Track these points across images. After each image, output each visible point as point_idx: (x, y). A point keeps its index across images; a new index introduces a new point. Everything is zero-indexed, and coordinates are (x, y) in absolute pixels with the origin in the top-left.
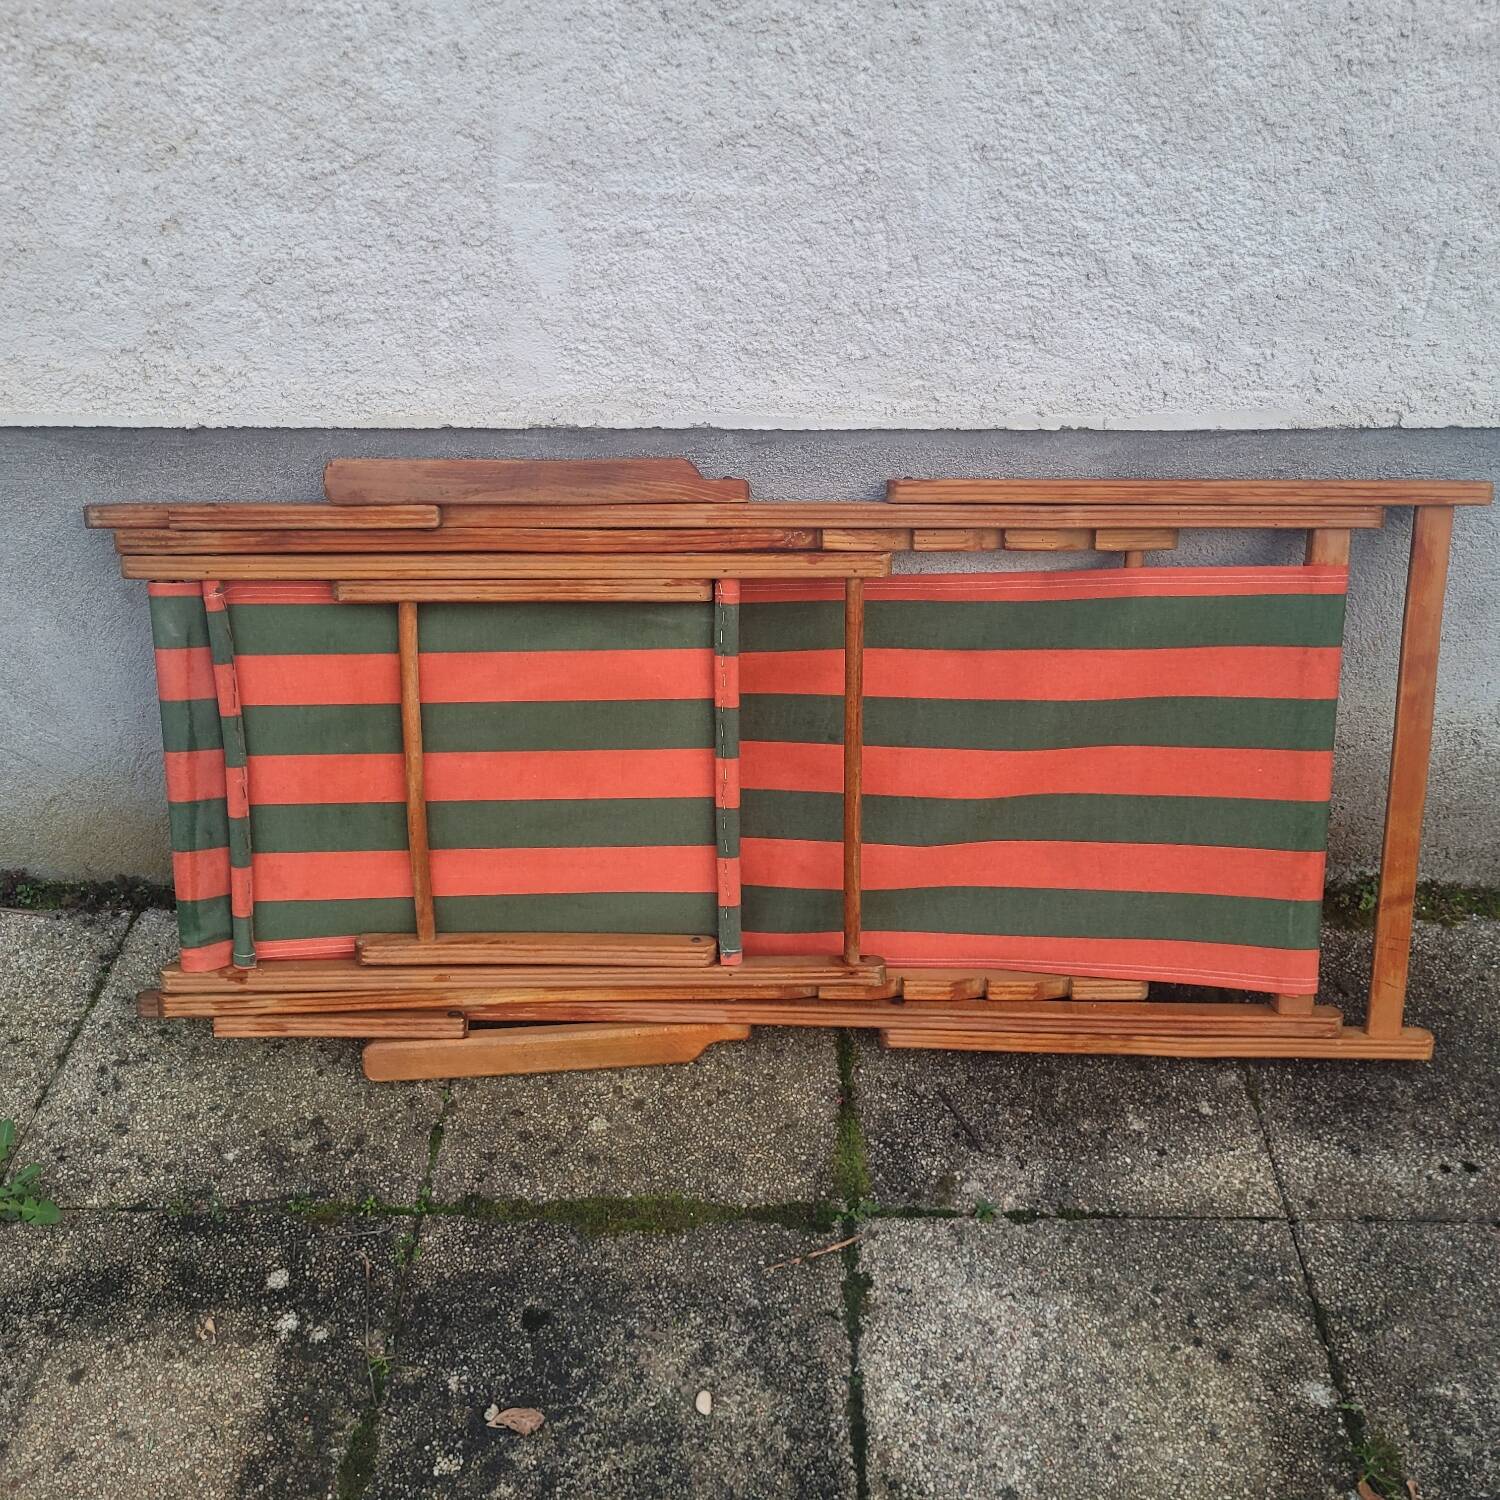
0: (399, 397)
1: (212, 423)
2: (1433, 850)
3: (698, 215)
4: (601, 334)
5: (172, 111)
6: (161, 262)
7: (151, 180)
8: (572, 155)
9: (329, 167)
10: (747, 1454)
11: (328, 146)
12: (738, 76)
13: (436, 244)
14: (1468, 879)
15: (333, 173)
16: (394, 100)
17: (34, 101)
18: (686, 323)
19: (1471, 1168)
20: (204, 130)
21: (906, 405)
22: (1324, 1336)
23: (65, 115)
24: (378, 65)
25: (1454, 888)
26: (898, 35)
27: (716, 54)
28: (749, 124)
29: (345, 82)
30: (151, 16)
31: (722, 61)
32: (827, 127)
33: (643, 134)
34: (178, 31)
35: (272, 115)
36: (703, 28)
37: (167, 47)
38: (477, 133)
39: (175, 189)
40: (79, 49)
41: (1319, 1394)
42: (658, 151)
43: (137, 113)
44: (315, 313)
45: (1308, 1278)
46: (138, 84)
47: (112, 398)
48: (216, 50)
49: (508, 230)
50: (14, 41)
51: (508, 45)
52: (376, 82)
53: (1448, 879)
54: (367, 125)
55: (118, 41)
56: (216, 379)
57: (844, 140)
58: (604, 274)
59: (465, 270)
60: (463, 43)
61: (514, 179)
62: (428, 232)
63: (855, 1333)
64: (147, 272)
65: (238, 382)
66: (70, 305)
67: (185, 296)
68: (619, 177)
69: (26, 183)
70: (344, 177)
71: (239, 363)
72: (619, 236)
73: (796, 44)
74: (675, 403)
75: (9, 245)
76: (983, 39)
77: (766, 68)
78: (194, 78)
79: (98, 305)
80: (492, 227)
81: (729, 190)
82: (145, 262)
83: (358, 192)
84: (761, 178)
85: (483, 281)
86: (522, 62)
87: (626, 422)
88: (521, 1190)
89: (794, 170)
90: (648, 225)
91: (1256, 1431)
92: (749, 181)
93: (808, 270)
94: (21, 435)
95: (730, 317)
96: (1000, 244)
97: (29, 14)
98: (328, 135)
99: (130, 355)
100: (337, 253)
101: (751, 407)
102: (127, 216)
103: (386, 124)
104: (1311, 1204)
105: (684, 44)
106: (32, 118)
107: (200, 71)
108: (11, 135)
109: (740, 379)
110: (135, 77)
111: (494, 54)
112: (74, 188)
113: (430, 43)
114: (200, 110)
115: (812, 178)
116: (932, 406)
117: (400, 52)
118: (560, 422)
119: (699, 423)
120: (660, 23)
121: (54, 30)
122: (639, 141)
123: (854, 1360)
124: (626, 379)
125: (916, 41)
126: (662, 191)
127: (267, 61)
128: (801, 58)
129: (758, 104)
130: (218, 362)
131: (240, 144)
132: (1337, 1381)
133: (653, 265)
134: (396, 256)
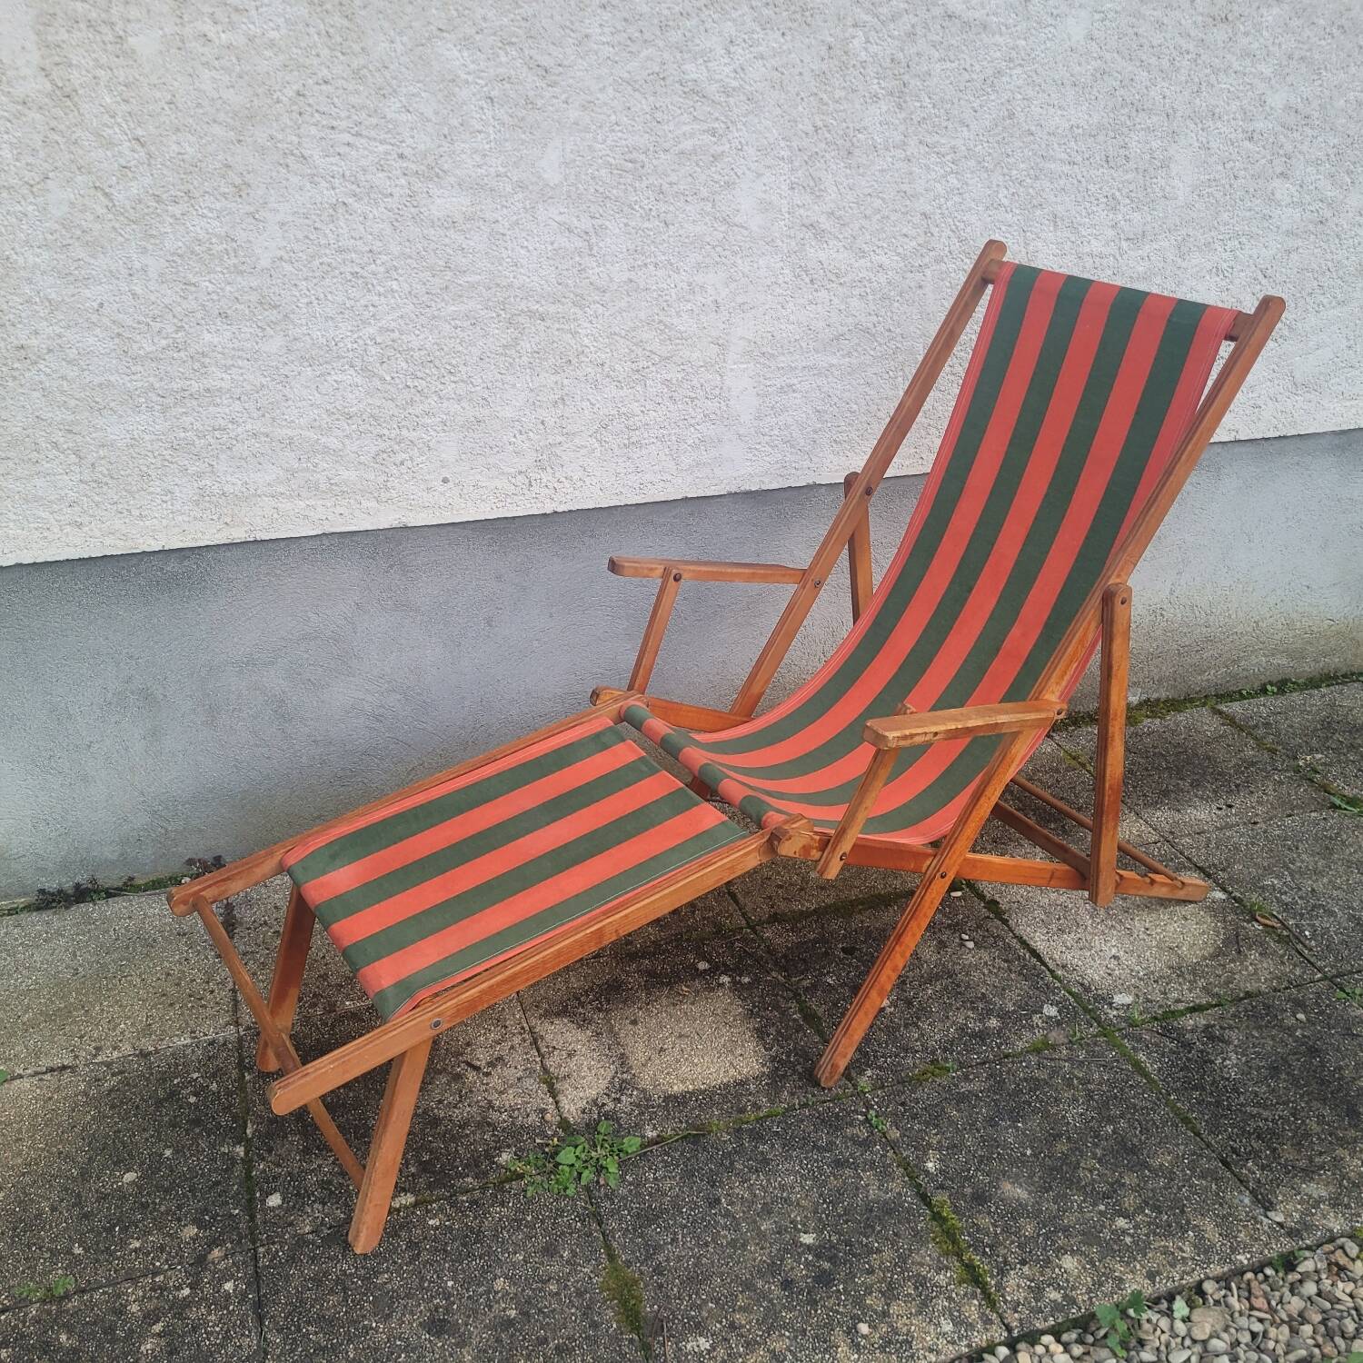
0: (662, 484)
1: (560, 509)
2: (1147, 680)
3: (819, 374)
4: (767, 438)
5: (573, 342)
6: (550, 422)
7: (554, 378)
8: (764, 350)
9: (646, 364)
10: (990, 972)
11: (648, 354)
12: (843, 307)
13: (692, 400)
14: (1163, 694)
15: (648, 367)
16: (683, 329)
17: (505, 342)
18: (809, 429)
19: (1230, 806)
20: (587, 350)
21: (907, 463)
22: (1209, 876)
23: (519, 348)
24: (677, 313)
25: (1158, 700)
26: (912, 285)
27: (833, 298)
28: (846, 329)
29: (661, 322)
30: (572, 295)
31: (836, 301)
32: (880, 328)
33: (798, 337)
34: (584, 302)
35: (622, 341)
36: (828, 287)
37: (577, 310)
38: (721, 342)
39: (566, 382)
40: (531, 314)
41: (1219, 895)
42: (804, 345)
43: (555, 345)
44: (626, 442)
45: (1188, 858)
46: (558, 330)
47: (509, 500)
48: (601, 310)
49: (729, 389)
50: (502, 312)
51: (739, 300)
52: (675, 321)
53: (1155, 696)
54: (668, 342)
55: (552, 309)
56: (567, 484)
57: (887, 334)
58: (772, 408)
59: (706, 412)
60: (720, 300)
61: (735, 364)
62: (691, 394)
63: (1005, 922)
64: (542, 427)
65: (579, 484)
66: (496, 450)
67: (560, 439)
68: (784, 359)
69: (490, 385)
70: (654, 369)
71: (581, 474)
72: (782, 388)
73: (869, 291)
74: (799, 473)
75: (473, 419)
76: (948, 284)
77: (855, 302)
78: (586, 325)
79: (511, 448)
80: (721, 388)
81: (835, 361)
82: (543, 423)
83: (659, 376)
84: (849, 354)
85: (713, 416)
86: (746, 307)
87: (774, 486)
88: (797, 907)
89: (865, 350)
90: (795, 381)
91: (1202, 913)
92: (843, 356)
93: (867, 397)
94: (450, 528)
95: (829, 425)
96: (952, 378)
97: (512, 299)
98: (649, 348)
99: (523, 475)
100: (643, 409)
101: (836, 471)
102: (538, 398)
103: (678, 341)
104: (1172, 833)
105: (819, 294)
106: (501, 350)
107: (591, 322)
108: (487, 360)
109: (831, 456)
110: (558, 326)
111: (733, 304)
112: (514, 386)
113: (704, 301)
114: (586, 341)
115: (872, 353)
116: (920, 461)
117: (689, 306)
118: (742, 489)
119: (811, 482)
120: (810, 285)
121: (523, 306)
122: (796, 340)
123: (1012, 931)
124: (777, 462)
125: (920, 287)
126: (804, 364)
127: (624, 314)
128: (870, 297)
129: (850, 320)
130: (570, 474)
131: (603, 356)
132: (1224, 890)
133: (797, 401)
134: (672, 407)
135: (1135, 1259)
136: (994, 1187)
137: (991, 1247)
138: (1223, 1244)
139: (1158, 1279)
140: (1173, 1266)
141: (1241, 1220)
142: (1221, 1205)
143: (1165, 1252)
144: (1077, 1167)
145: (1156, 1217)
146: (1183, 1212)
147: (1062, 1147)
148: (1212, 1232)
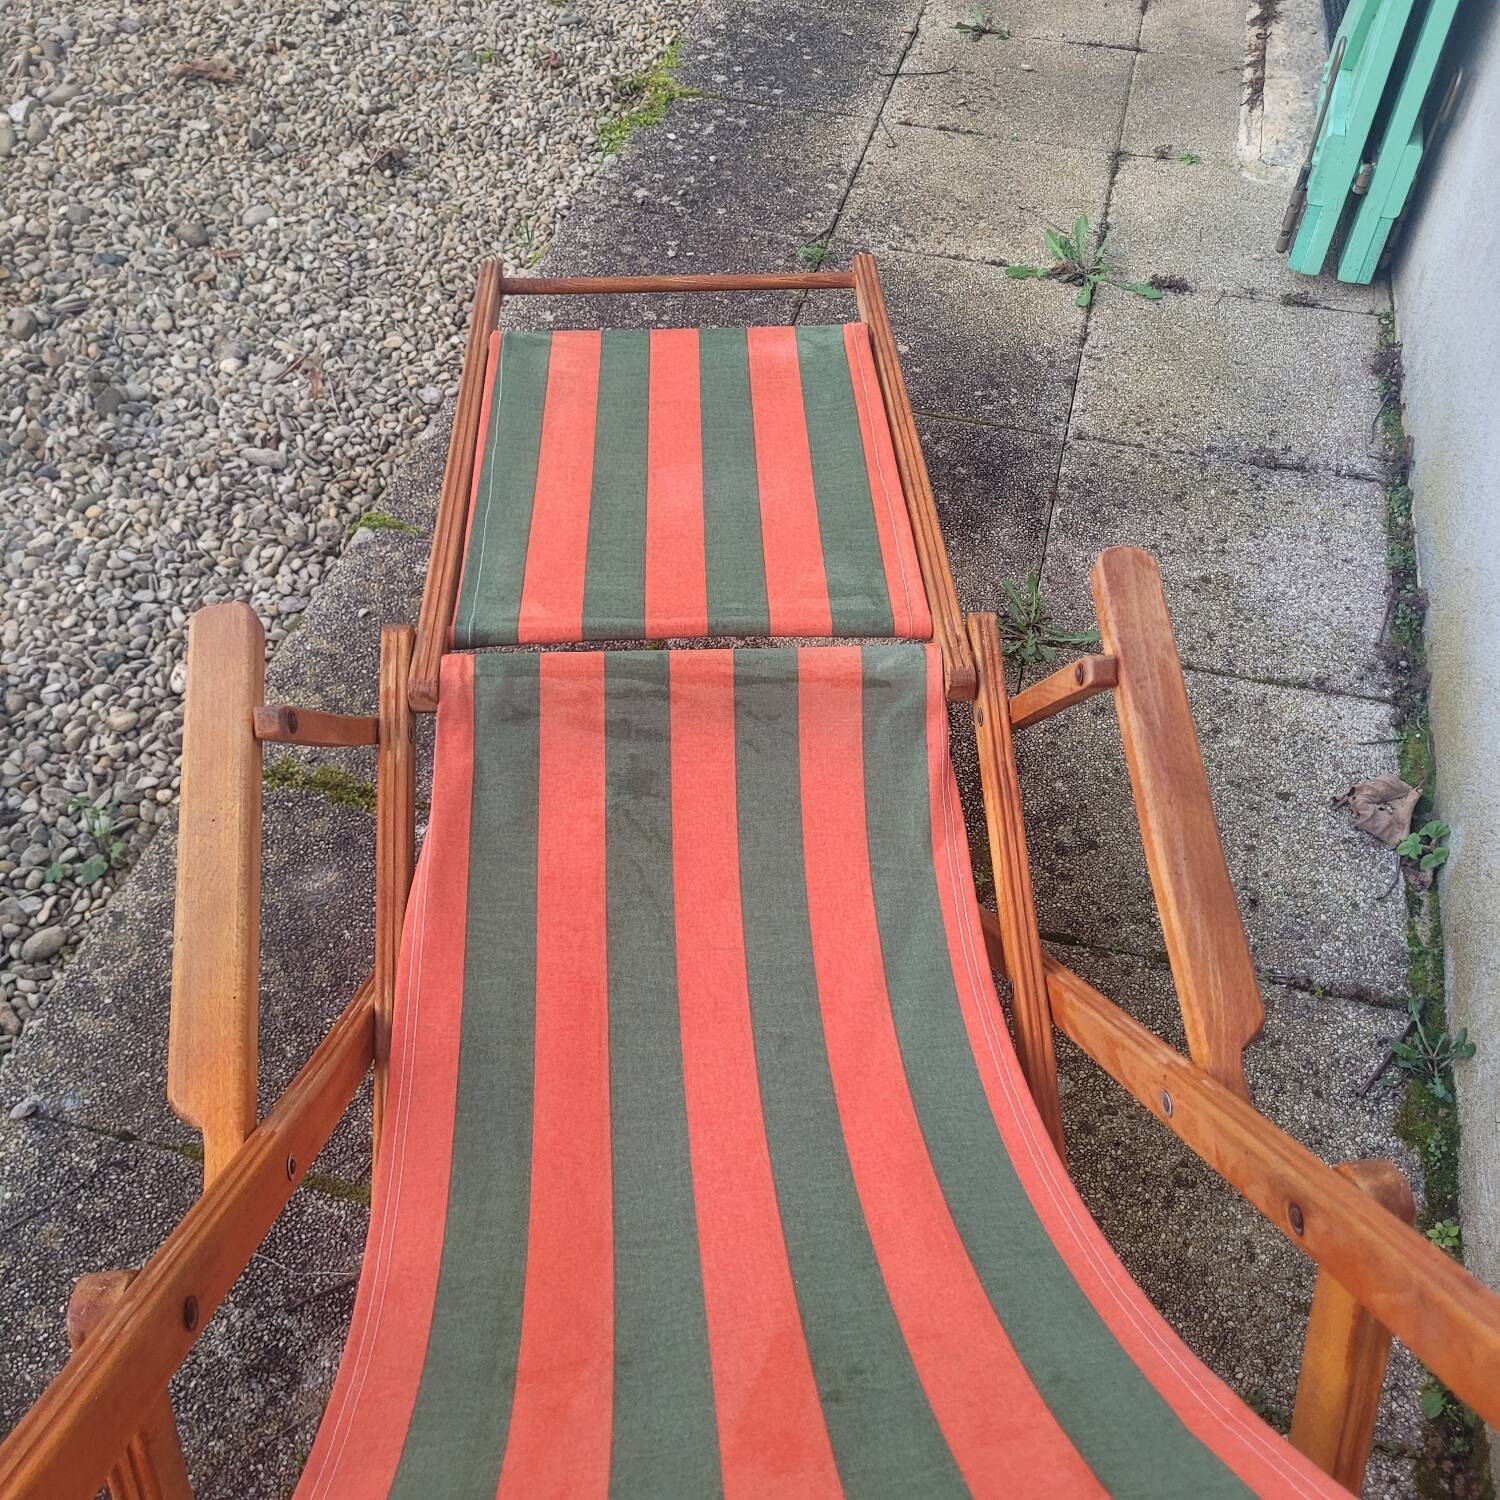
135: (146, 919)
136: (343, 866)
137: (290, 810)
138: (66, 1020)
139: (111, 920)
140: (103, 948)
141: (61, 1070)
142: (96, 1070)
143: (122, 956)
144: (285, 966)
145: (157, 987)
146: (133, 1019)
147: (321, 975)
148: (85, 1023)
